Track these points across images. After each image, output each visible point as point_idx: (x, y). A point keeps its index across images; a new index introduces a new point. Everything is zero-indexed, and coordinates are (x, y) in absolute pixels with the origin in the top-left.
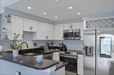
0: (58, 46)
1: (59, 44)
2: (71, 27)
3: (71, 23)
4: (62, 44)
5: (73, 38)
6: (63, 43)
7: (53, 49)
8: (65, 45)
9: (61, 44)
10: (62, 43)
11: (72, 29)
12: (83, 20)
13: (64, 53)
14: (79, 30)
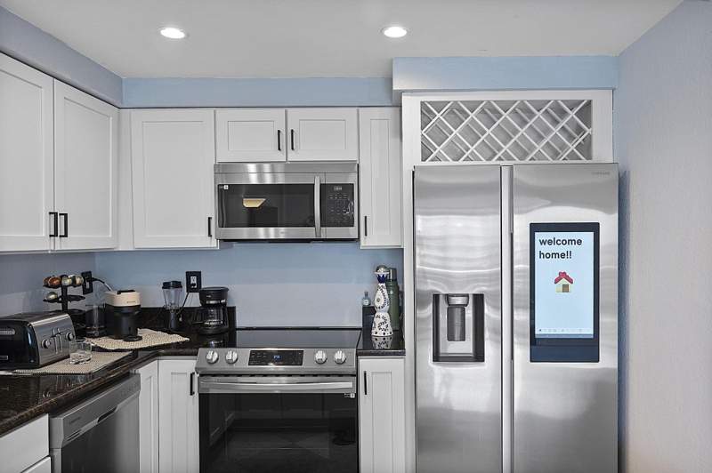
0: (158, 299)
1: (166, 286)
2: (287, 139)
3: (283, 110)
4: (194, 280)
5: (309, 232)
6: (198, 275)
8: (221, 293)
9: (177, 285)
10: (189, 275)
11: (293, 156)
12: (400, 93)
13: (244, 365)
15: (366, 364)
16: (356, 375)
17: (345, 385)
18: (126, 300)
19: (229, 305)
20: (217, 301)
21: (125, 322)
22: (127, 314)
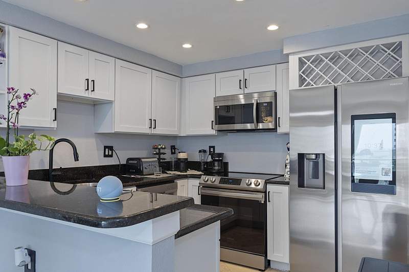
0: (197, 157)
1: (200, 151)
2: (244, 83)
3: (243, 70)
4: (212, 150)
5: (249, 126)
6: (214, 147)
7: (177, 169)
8: (221, 155)
9: (205, 151)
10: (210, 147)
11: (247, 91)
12: (288, 55)
13: (217, 183)
14: (272, 94)
15: (270, 188)
16: (265, 192)
17: (260, 197)
18: (182, 156)
19: (225, 161)
20: (219, 158)
21: (182, 165)
22: (182, 162)
